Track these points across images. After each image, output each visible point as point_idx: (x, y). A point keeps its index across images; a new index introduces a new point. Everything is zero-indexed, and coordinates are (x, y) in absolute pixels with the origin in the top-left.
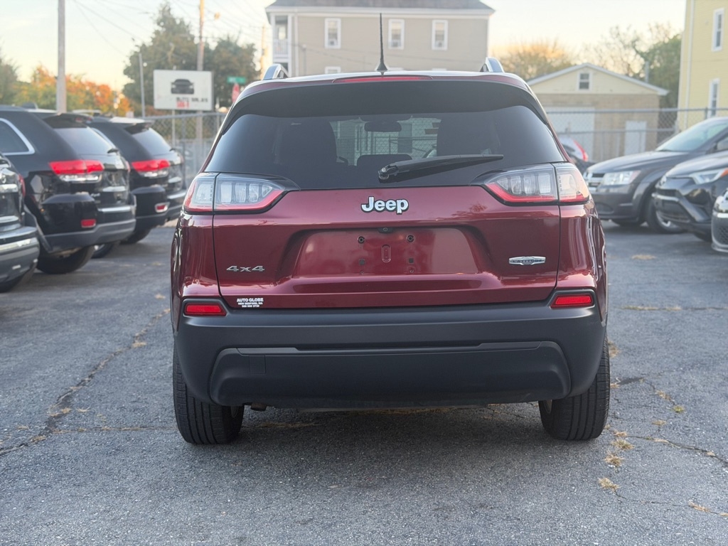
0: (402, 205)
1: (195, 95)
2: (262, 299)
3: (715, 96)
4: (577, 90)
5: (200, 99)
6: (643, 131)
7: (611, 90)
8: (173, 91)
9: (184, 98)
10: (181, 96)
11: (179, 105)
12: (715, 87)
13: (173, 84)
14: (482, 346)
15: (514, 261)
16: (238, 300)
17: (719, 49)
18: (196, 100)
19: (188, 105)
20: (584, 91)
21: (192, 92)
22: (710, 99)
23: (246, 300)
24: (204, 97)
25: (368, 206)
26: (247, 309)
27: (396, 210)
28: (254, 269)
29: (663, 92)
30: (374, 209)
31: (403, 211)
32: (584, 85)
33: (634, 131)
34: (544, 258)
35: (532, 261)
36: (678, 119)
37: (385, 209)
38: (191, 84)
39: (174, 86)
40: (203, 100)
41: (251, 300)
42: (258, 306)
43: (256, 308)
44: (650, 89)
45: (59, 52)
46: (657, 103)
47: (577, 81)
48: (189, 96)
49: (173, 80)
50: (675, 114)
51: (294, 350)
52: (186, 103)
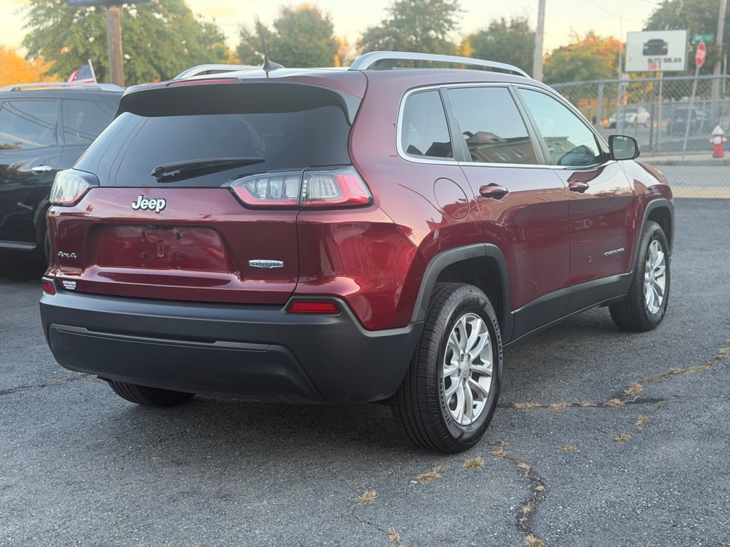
0: (161, 203)
1: (669, 55)
5: (673, 60)
8: (645, 53)
9: (656, 59)
10: (653, 57)
11: (650, 67)
13: (645, 45)
14: (218, 344)
15: (253, 264)
18: (669, 60)
19: (660, 67)
21: (665, 52)
24: (678, 57)
25: (136, 205)
27: (155, 209)
30: (140, 207)
31: (160, 210)
34: (281, 262)
35: (271, 265)
37: (148, 208)
38: (665, 44)
39: (646, 48)
40: (675, 61)
45: (539, 21)
48: (663, 57)
49: (646, 41)
51: (85, 330)
52: (657, 64)
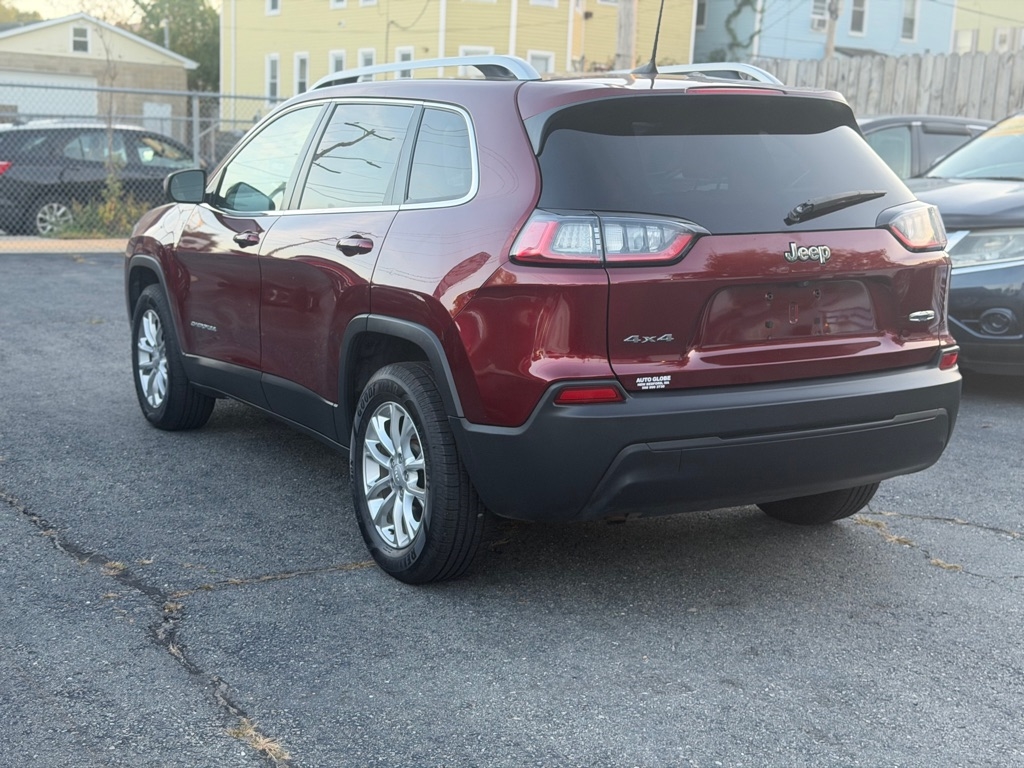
2: (669, 378)
3: (274, 77)
4: (70, 52)
6: (166, 119)
7: (120, 57)
12: (274, 64)
16: (638, 380)
17: (275, 12)
20: (80, 54)
22: (268, 80)
23: (649, 379)
26: (649, 391)
28: (661, 338)
29: (192, 65)
32: (81, 46)
33: (155, 119)
36: (221, 107)
41: (655, 379)
42: (663, 387)
43: (660, 390)
44: (174, 59)
46: (184, 80)
47: (71, 38)
50: (216, 100)
